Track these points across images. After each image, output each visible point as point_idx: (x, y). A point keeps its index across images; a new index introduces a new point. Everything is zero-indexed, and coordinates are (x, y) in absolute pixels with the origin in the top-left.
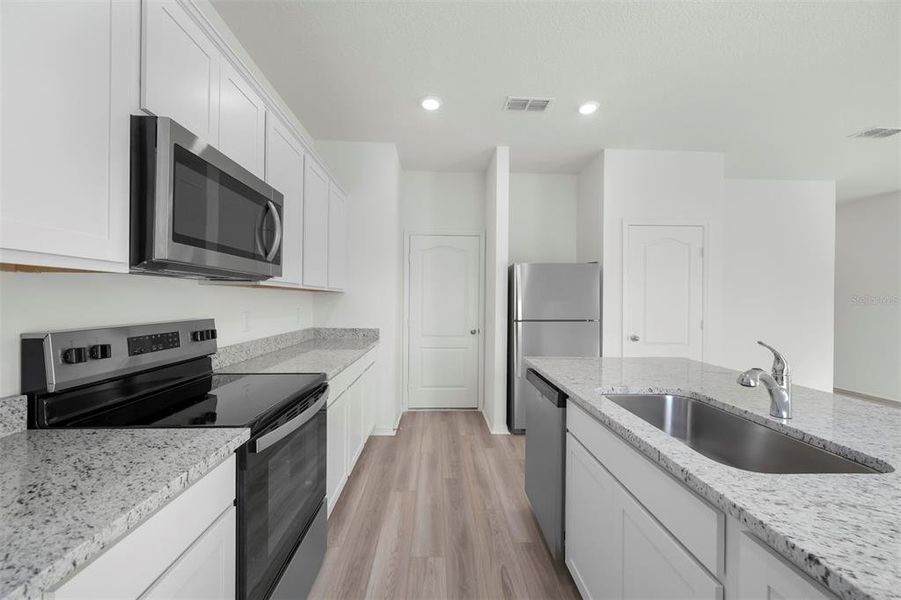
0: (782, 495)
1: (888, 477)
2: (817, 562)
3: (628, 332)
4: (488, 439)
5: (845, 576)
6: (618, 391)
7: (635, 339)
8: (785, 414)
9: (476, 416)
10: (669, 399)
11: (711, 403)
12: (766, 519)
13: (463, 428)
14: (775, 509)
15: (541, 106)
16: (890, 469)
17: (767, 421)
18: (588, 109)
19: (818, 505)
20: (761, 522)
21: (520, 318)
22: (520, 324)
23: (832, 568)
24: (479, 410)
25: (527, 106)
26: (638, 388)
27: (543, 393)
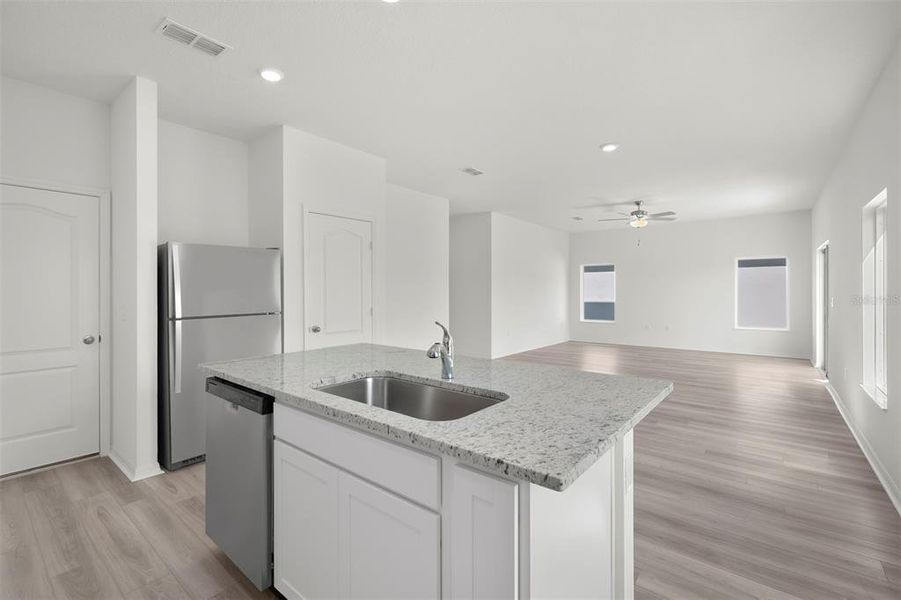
0: (472, 430)
1: (508, 400)
2: (502, 462)
3: (310, 324)
4: (129, 491)
5: (516, 464)
6: (327, 383)
7: (316, 330)
8: (450, 376)
9: (98, 466)
10: (370, 381)
11: (402, 378)
12: (471, 448)
13: (74, 490)
14: (472, 440)
15: (216, 50)
16: (507, 397)
17: (441, 383)
18: (271, 76)
19: (490, 429)
20: (469, 452)
21: (179, 315)
22: (179, 324)
23: (509, 462)
24: (102, 455)
25: (195, 41)
26: (344, 377)
27: (236, 404)
